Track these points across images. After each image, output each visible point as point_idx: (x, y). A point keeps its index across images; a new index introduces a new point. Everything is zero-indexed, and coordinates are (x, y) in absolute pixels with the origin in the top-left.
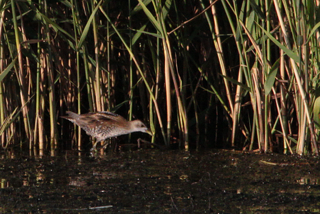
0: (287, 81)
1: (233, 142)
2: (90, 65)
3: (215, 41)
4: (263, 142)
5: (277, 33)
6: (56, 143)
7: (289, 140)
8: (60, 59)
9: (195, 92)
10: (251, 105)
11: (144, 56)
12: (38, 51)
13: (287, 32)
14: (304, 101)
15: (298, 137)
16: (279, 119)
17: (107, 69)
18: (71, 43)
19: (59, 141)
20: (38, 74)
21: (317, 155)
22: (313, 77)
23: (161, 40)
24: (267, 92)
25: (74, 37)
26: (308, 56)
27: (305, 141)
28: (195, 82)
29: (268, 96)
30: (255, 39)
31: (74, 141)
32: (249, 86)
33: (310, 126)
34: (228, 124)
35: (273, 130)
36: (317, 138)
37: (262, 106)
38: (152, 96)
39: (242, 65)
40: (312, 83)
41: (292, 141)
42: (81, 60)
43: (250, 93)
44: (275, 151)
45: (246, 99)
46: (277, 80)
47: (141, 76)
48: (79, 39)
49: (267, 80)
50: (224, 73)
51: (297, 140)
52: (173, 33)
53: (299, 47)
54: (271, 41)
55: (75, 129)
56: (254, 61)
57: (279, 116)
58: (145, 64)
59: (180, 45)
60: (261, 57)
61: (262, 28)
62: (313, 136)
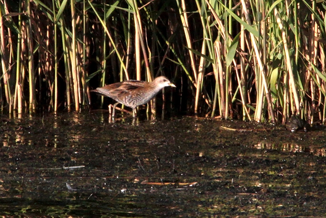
0: (247, 54)
1: (196, 109)
2: (67, 36)
3: (181, 16)
4: (224, 110)
5: (238, 10)
6: (34, 108)
7: (248, 109)
8: (39, 30)
9: (162, 63)
10: (213, 76)
11: (116, 29)
12: (19, 23)
13: (247, 9)
14: (262, 72)
15: (256, 105)
16: (239, 89)
17: (82, 40)
18: (49, 16)
19: (36, 106)
20: (18, 44)
21: (274, 122)
22: (271, 50)
23: (132, 15)
24: (228, 63)
25: (53, 10)
26: (267, 31)
27: (262, 109)
28: (162, 54)
29: (229, 68)
30: (218, 15)
31: (51, 106)
32: (212, 58)
33: (267, 95)
34: (192, 93)
35: (234, 99)
36: (273, 106)
37: (223, 77)
38: (122, 65)
39: (206, 38)
40: (269, 57)
41: (251, 109)
42: (59, 32)
43: (213, 64)
44: (235, 118)
45: (209, 69)
46: (238, 53)
47: (114, 48)
48: (56, 13)
49: (229, 53)
50: (189, 45)
51: (255, 108)
52: (143, 8)
53: (258, 22)
54: (232, 18)
55: (52, 95)
56: (217, 35)
57: (239, 86)
58: (117, 37)
59: (149, 19)
60: (223, 31)
61: (225, 7)
62: (270, 105)
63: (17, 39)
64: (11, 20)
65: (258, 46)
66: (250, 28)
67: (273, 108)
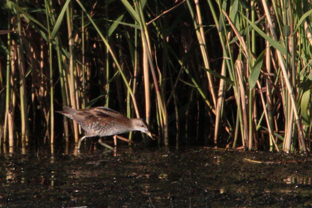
0: (272, 74)
1: (215, 138)
2: (64, 58)
3: (197, 32)
4: (248, 139)
5: (262, 24)
6: (27, 140)
7: (275, 137)
8: (32, 50)
9: (175, 86)
10: (234, 101)
11: (121, 47)
12: (9, 42)
13: (273, 22)
14: (291, 96)
15: (284, 134)
16: (264, 115)
17: (81, 61)
18: (43, 34)
19: (30, 138)
20: (8, 67)
21: (305, 153)
22: (301, 69)
23: (139, 31)
24: (252, 86)
25: (47, 27)
26: (296, 48)
27: (292, 138)
28: (175, 76)
29: (252, 91)
32: (232, 80)
33: (297, 122)
34: (209, 120)
35: (258, 127)
36: (304, 134)
37: (246, 101)
38: (129, 90)
39: (225, 57)
40: (299, 77)
41: (278, 138)
42: (55, 53)
43: (234, 87)
44: (260, 148)
45: (229, 93)
46: (262, 74)
47: (118, 70)
48: (51, 30)
49: (252, 72)
50: (207, 66)
51: (283, 136)
52: (152, 23)
53: (286, 38)
54: (256, 32)
55: (47, 125)
56: (238, 53)
57: (265, 111)
58: (122, 56)
59: (160, 36)
60: (245, 48)
61: (247, 19)
62: (300, 133)
63: (6, 60)
65: (286, 66)
66: (276, 45)
67: (304, 136)
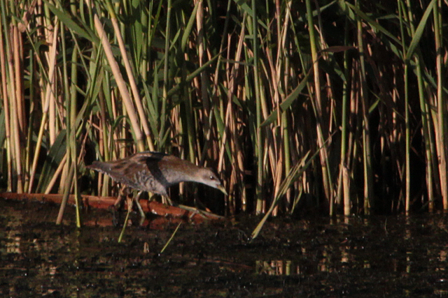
8: (381, 75)
20: (344, 98)
31: (401, 202)
63: (341, 89)
64: (331, 60)
